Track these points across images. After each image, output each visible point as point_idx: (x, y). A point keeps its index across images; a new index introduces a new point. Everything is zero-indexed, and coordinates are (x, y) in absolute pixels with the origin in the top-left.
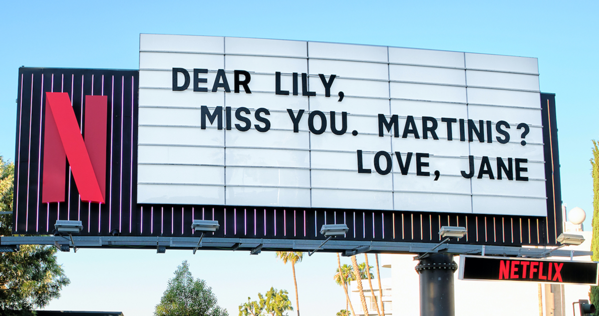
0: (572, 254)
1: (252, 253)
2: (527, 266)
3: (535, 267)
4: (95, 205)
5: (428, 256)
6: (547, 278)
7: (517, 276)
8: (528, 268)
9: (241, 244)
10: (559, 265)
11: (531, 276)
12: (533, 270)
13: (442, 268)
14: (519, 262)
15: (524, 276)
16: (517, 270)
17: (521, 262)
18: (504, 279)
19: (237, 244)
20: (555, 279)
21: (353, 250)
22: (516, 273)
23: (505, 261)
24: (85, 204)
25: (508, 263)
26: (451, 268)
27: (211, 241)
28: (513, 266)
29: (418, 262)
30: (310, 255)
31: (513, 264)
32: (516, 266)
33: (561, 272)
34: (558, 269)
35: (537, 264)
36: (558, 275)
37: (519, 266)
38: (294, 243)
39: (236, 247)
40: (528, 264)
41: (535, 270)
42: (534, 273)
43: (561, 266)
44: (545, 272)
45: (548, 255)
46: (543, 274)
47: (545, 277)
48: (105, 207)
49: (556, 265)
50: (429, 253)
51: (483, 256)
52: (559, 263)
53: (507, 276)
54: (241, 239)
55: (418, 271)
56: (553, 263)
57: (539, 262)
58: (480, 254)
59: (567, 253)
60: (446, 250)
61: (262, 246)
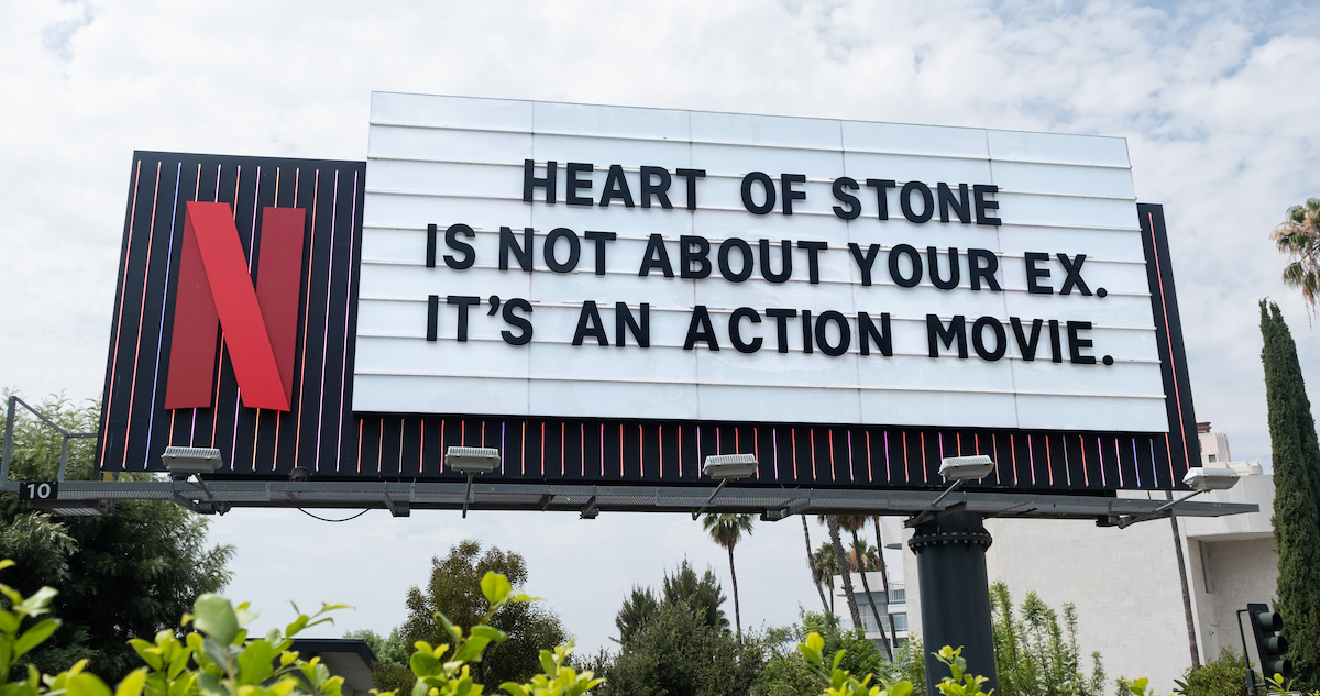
1: (583, 517)
4: (268, 415)
5: (930, 518)
9: (552, 496)
13: (961, 542)
19: (546, 497)
21: (779, 508)
24: (248, 413)
26: (979, 542)
27: (493, 490)
29: (912, 531)
30: (695, 519)
38: (659, 494)
39: (544, 504)
48: (288, 417)
50: (931, 512)
54: (552, 486)
55: (914, 550)
60: (962, 504)
61: (599, 501)
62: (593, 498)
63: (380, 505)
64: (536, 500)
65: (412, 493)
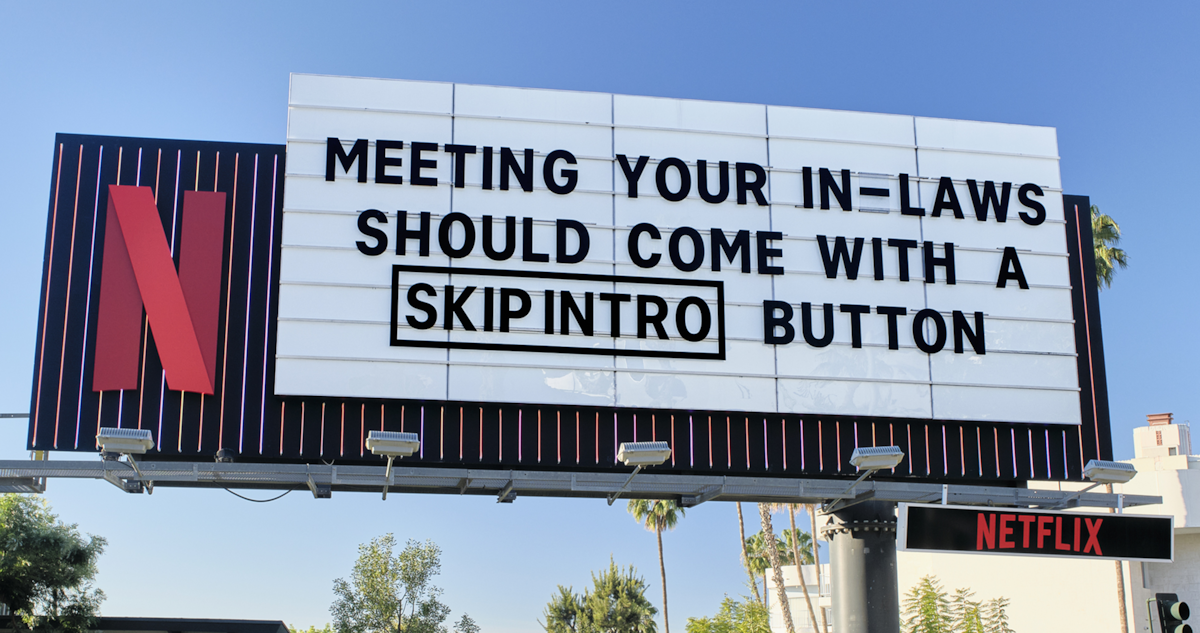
0: (1120, 501)
1: (500, 500)
2: (1031, 523)
3: (1047, 526)
4: (192, 397)
5: (843, 506)
6: (1072, 547)
7: (1012, 545)
8: (1034, 527)
9: (470, 480)
10: (1094, 523)
11: (1040, 545)
12: (1042, 532)
13: (872, 530)
14: (1014, 516)
15: (1026, 544)
16: (1010, 531)
17: (1020, 517)
18: (985, 549)
19: (464, 481)
20: (1087, 549)
21: (695, 495)
22: (1009, 538)
23: (987, 514)
24: (173, 394)
25: (993, 517)
26: (889, 529)
27: (412, 474)
28: (1003, 524)
29: (826, 518)
30: (610, 503)
31: (1004, 519)
32: (1009, 524)
33: (1098, 536)
34: (1093, 530)
35: (1050, 520)
36: (1093, 541)
37: (1016, 524)
38: (574, 479)
39: (462, 488)
40: (1033, 519)
41: (1048, 532)
42: (1045, 537)
43: (1099, 522)
44: (1068, 537)
45: (1073, 503)
46: (1064, 541)
47: (1067, 547)
48: (212, 400)
49: (1088, 521)
50: (843, 499)
51: (944, 505)
52: (1094, 518)
53: (991, 544)
54: (470, 471)
55: (826, 537)
56: (1083, 517)
57: (1055, 516)
58: (939, 501)
59: (1110, 500)
60: (871, 493)
61: (515, 485)
62: (510, 483)
63: (303, 487)
64: (453, 483)
65: (334, 475)
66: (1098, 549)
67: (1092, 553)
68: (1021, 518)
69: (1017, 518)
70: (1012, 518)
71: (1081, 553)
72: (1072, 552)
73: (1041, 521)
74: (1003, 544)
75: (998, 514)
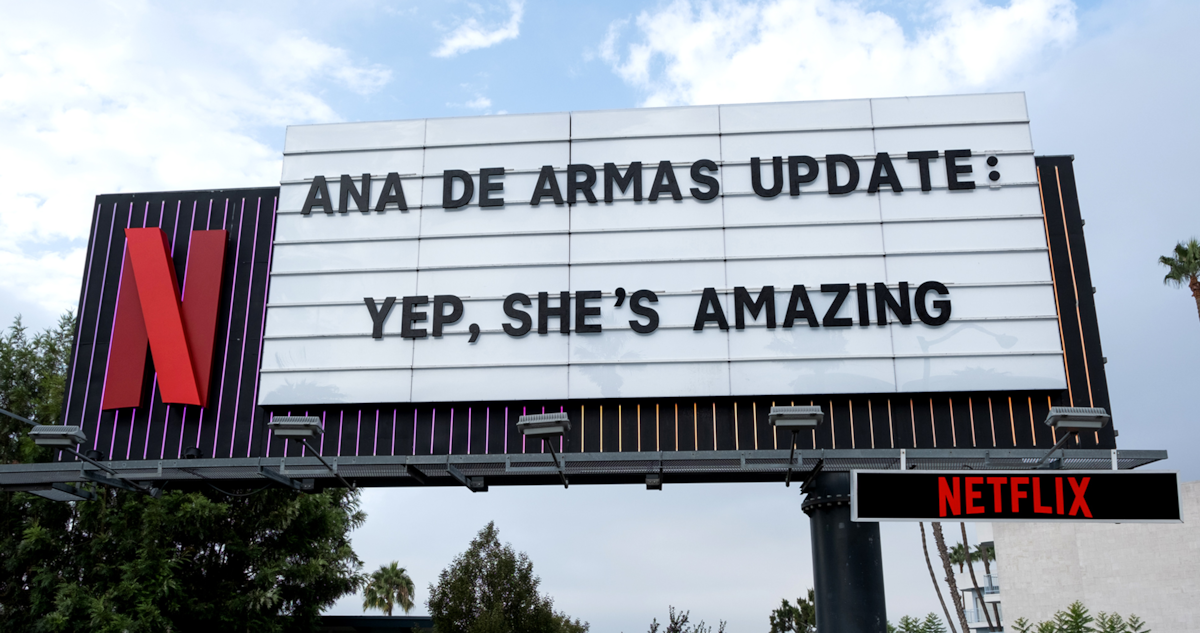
2: (1002, 486)
3: (1021, 487)
6: (1054, 510)
7: (981, 510)
8: (1006, 490)
10: (1079, 482)
11: (1015, 508)
12: (1017, 495)
14: (982, 478)
15: (998, 508)
16: (978, 495)
17: (988, 479)
18: (950, 515)
20: (1073, 511)
22: (976, 503)
23: (949, 477)
25: (956, 481)
28: (969, 487)
31: (969, 483)
32: (976, 487)
33: (1085, 496)
34: (1079, 491)
35: (1026, 481)
36: (1079, 501)
37: (985, 487)
40: (1004, 481)
41: (1024, 495)
42: (1021, 500)
43: (1086, 481)
44: (1048, 498)
46: (1043, 504)
47: (1048, 510)
49: (1072, 482)
51: (903, 469)
52: (1079, 477)
53: (956, 510)
56: (1065, 478)
57: (1030, 476)
58: (898, 466)
60: (821, 462)
66: (1086, 510)
67: (1080, 516)
68: (990, 481)
69: (985, 480)
70: (980, 481)
71: (1066, 516)
72: (1054, 516)
73: (1015, 483)
74: (970, 509)
75: (962, 477)
